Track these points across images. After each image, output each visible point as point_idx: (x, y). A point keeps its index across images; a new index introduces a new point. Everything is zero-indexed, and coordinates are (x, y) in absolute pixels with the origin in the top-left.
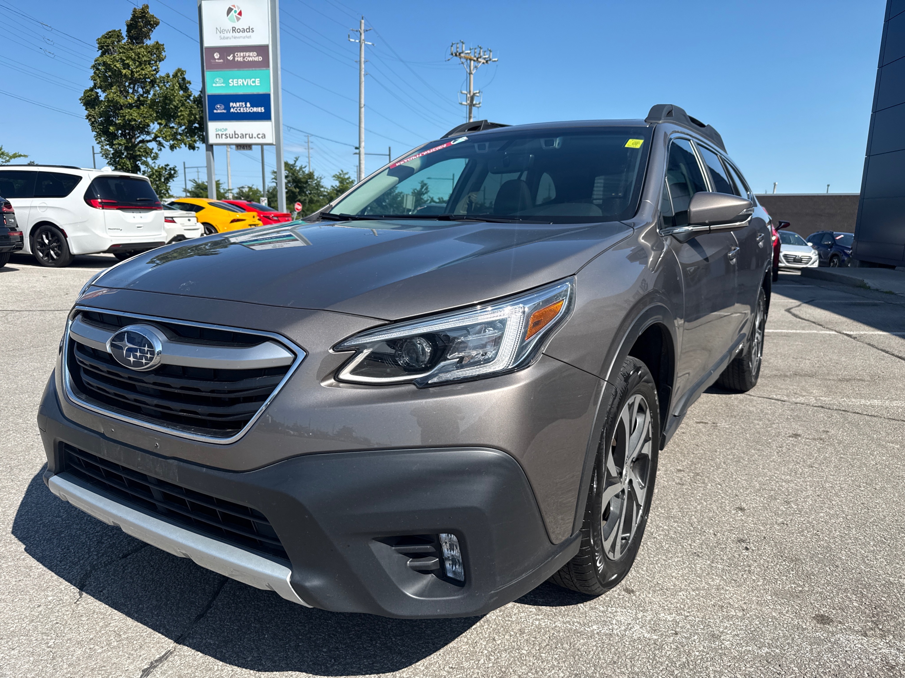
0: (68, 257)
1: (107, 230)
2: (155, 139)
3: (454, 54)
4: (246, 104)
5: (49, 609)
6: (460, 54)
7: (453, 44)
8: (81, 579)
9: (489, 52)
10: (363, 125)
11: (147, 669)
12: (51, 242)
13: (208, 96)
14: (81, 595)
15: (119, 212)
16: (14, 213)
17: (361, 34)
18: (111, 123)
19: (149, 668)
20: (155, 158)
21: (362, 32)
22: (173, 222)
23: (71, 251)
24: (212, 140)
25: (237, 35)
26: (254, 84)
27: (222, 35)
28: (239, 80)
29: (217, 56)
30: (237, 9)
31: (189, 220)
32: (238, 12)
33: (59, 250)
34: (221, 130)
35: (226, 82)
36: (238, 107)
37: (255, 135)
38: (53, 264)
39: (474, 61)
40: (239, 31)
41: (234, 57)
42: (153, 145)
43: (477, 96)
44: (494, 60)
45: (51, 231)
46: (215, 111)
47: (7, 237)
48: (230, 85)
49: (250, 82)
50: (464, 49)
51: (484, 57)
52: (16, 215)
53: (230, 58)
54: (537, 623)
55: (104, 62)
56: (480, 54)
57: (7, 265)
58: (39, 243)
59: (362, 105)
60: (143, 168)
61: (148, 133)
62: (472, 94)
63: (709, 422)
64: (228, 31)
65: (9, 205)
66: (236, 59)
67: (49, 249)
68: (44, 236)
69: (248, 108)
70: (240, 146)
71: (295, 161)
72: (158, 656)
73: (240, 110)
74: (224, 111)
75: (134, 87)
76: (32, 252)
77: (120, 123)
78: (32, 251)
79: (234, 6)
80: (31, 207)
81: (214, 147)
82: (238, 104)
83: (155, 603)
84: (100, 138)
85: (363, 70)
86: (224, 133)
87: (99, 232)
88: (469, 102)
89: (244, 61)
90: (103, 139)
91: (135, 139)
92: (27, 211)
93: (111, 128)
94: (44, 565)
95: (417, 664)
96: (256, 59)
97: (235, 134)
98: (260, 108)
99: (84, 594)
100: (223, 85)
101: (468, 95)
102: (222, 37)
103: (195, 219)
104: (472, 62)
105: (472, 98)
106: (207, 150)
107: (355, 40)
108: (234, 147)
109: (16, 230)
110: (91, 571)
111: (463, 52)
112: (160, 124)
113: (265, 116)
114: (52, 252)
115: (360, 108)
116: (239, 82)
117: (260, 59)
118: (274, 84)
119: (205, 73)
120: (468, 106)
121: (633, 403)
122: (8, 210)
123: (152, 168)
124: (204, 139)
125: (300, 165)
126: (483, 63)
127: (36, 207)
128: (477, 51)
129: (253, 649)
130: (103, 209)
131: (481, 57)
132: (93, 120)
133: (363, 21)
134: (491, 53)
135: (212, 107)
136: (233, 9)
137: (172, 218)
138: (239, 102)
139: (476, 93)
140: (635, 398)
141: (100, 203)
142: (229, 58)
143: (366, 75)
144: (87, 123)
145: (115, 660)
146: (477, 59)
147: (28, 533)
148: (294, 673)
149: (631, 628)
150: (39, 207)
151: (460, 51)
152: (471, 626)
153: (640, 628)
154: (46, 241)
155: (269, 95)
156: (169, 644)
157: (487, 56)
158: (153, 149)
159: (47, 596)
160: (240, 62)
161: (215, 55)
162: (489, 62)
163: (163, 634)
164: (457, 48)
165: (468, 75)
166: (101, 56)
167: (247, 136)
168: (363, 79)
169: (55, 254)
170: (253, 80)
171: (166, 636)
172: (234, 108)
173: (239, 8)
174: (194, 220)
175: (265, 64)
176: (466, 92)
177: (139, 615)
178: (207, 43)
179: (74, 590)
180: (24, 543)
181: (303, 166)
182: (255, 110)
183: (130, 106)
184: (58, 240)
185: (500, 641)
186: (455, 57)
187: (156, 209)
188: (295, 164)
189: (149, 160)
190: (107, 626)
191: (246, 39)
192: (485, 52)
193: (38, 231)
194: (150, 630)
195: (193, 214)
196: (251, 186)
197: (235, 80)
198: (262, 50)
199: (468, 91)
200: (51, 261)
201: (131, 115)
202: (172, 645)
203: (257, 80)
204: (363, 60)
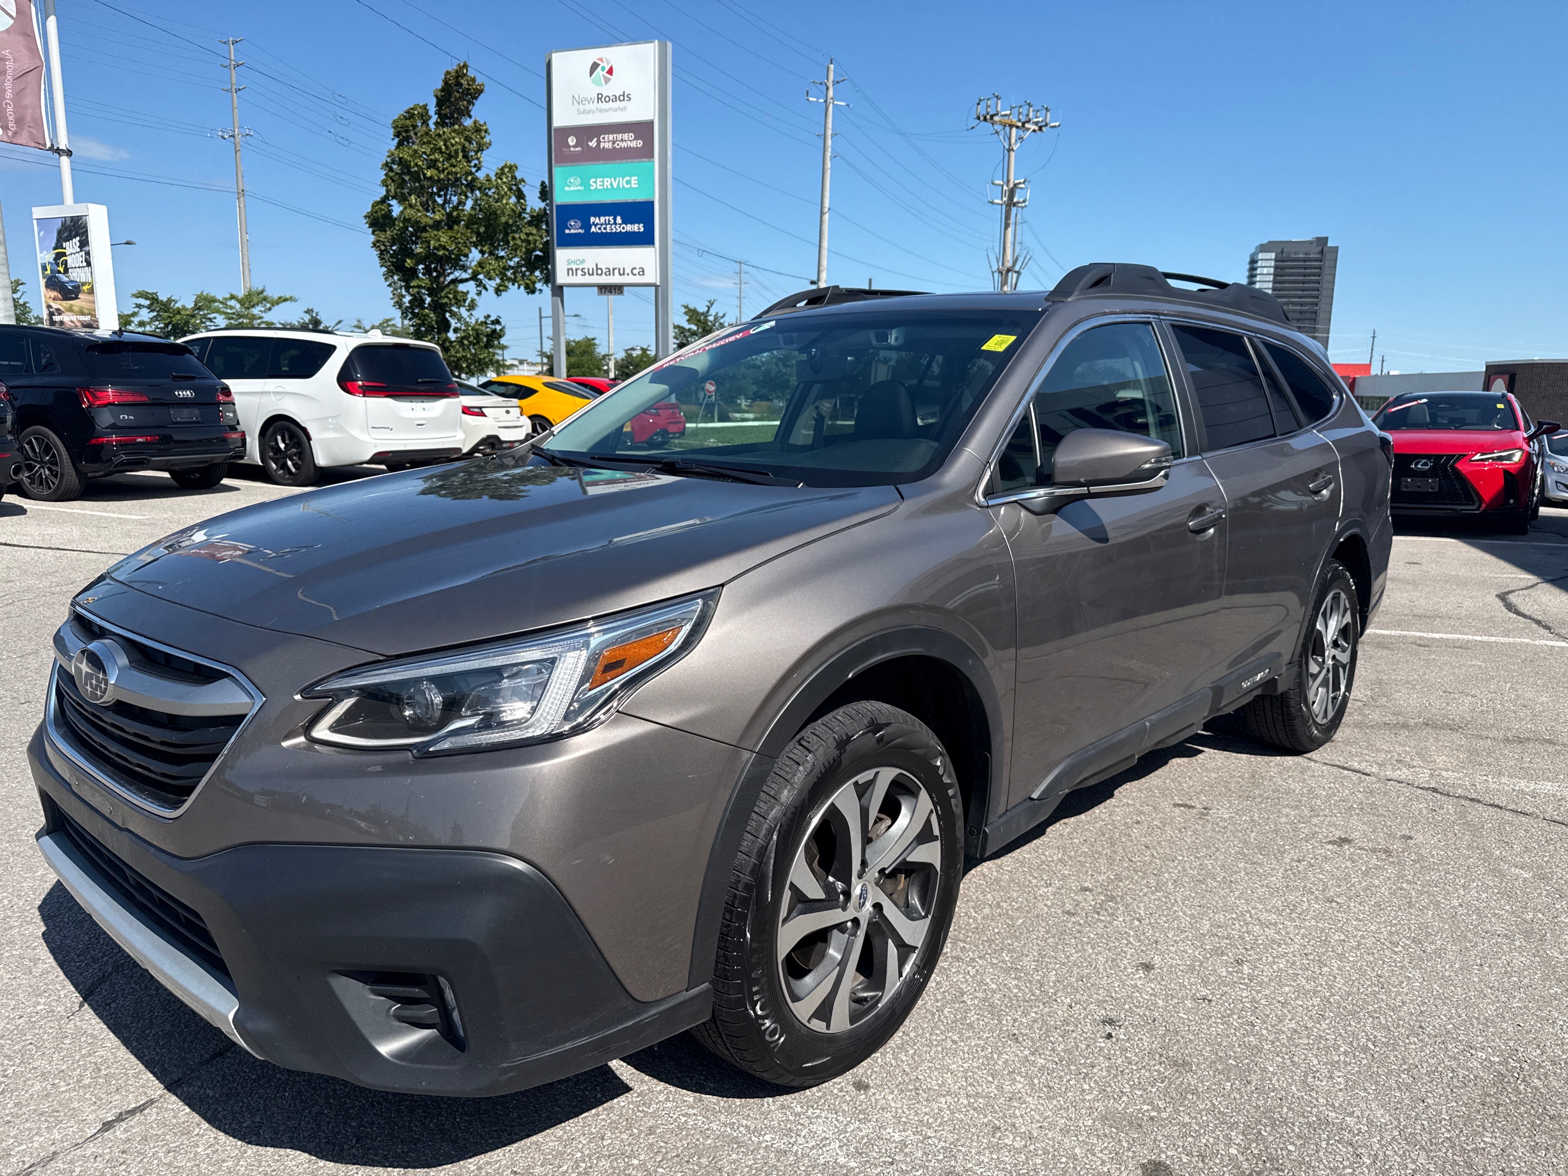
0: (312, 471)
1: (370, 429)
2: (474, 277)
3: (982, 118)
4: (615, 219)
5: (32, 1022)
6: (992, 117)
7: (980, 100)
8: (93, 984)
9: (1045, 111)
10: (825, 244)
11: (110, 1122)
12: (289, 447)
13: (557, 206)
14: (81, 1006)
15: (389, 401)
16: (234, 404)
17: (828, 89)
18: (411, 254)
19: (113, 1121)
20: (472, 306)
21: (830, 84)
22: (483, 415)
23: (316, 461)
24: (562, 277)
25: (604, 105)
26: (629, 186)
27: (582, 107)
28: (606, 179)
29: (572, 141)
30: (605, 64)
31: (508, 412)
32: (607, 69)
33: (299, 459)
34: (575, 262)
35: (585, 184)
36: (602, 225)
37: (628, 271)
38: (290, 481)
39: (1017, 127)
40: (608, 99)
41: (599, 142)
42: (469, 287)
43: (1022, 188)
44: (1052, 124)
45: (289, 430)
46: (567, 231)
47: (224, 440)
48: (592, 188)
49: (623, 182)
50: (999, 109)
51: (1035, 120)
52: (237, 407)
53: (593, 144)
54: (683, 1119)
55: (401, 159)
56: (1027, 115)
57: (225, 481)
58: (272, 448)
59: (826, 210)
60: (454, 323)
61: (464, 268)
62: (1011, 185)
63: (1198, 806)
64: (590, 101)
65: (227, 391)
66: (602, 145)
67: (285, 458)
68: (279, 438)
69: (619, 226)
70: (605, 289)
71: (709, 308)
72: (134, 1106)
73: (605, 228)
74: (580, 231)
75: (446, 195)
76: (262, 462)
77: (421, 253)
78: (262, 460)
79: (601, 59)
80: (262, 393)
81: (565, 288)
82: (603, 219)
83: (168, 1028)
84: (392, 276)
85: (829, 149)
86: (581, 267)
87: (356, 433)
88: (1005, 199)
89: (614, 148)
90: (396, 278)
91: (445, 277)
92: (255, 399)
93: (408, 261)
94: (55, 958)
95: (470, 1160)
96: (633, 144)
97: (597, 269)
98: (636, 225)
99: (86, 1006)
100: (579, 188)
101: (1005, 188)
102: (582, 110)
103: (518, 410)
104: (1014, 130)
105: (1012, 193)
106: (553, 295)
107: (818, 99)
108: (596, 289)
109: (236, 429)
110: (111, 974)
111: (997, 114)
112: (482, 252)
113: (645, 239)
114: (289, 463)
115: (822, 214)
116: (606, 183)
117: (640, 143)
118: (660, 185)
119: (554, 169)
120: (1004, 206)
121: (871, 783)
122: (227, 399)
123: (467, 324)
124: (549, 278)
125: (714, 314)
126: (1034, 131)
127: (269, 393)
128: (1024, 110)
129: (258, 1110)
130: (364, 396)
131: (1029, 121)
132: (383, 248)
133: (832, 66)
134: (1049, 114)
135: (562, 225)
136: (599, 65)
137: (480, 408)
138: (604, 216)
139: (1020, 183)
140: (877, 773)
141: (360, 387)
142: (590, 144)
143: (833, 157)
144: (375, 253)
145: (76, 1105)
146: (1024, 124)
147: (59, 909)
148: (293, 1152)
149: (824, 1146)
150: (274, 393)
151: (992, 111)
152: (581, 1114)
153: (840, 1147)
154: (282, 446)
155: (651, 204)
156: (155, 1088)
157: (1040, 119)
158: (468, 292)
159: (39, 1003)
160: (609, 150)
161: (570, 139)
162: (1044, 129)
163: (155, 1075)
164: (988, 106)
165: (1006, 152)
166: (397, 148)
167: (616, 272)
168: (828, 164)
169: (294, 465)
170: (628, 178)
171: (158, 1078)
172: (596, 226)
173: (608, 62)
174: (515, 412)
175: (647, 152)
176: (1001, 183)
177: (139, 1043)
178: (557, 123)
179: (76, 998)
180: (46, 925)
181: (720, 315)
182: (629, 228)
183: (437, 225)
184: (299, 445)
185: (610, 1141)
186: (984, 123)
187: (447, 397)
188: (708, 311)
189: (463, 312)
190: (90, 1055)
191: (619, 112)
192: (1038, 111)
193: (271, 429)
194: (141, 1067)
195: (515, 401)
196: (645, 347)
197: (599, 180)
198: (643, 129)
199: (1005, 179)
200: (287, 476)
201: (439, 240)
202: (159, 1092)
203: (633, 178)
204: (829, 132)
